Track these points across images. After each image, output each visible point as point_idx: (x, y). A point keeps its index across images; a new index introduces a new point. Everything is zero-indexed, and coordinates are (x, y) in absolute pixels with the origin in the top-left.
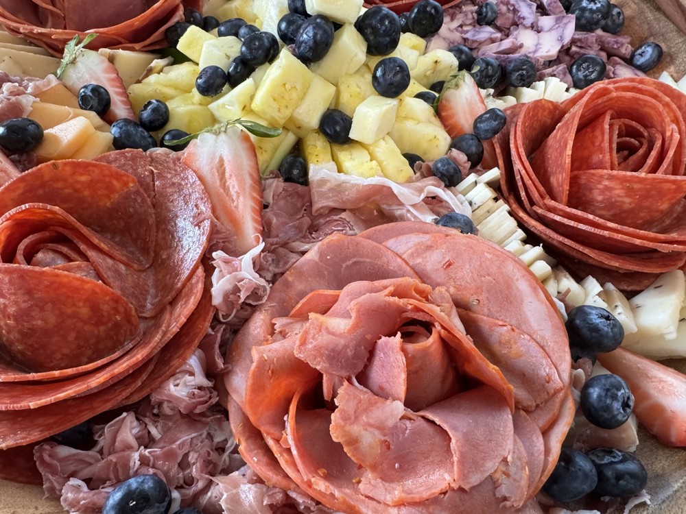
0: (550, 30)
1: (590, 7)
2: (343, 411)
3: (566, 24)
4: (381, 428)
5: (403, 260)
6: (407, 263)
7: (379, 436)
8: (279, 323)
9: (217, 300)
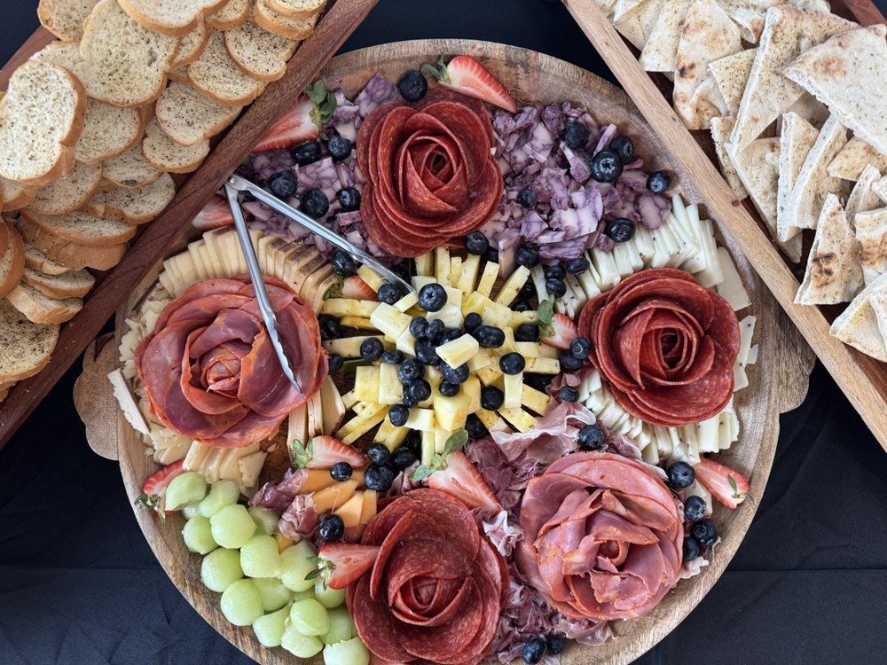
0: (584, 206)
1: (607, 172)
2: (598, 590)
3: (594, 198)
4: (616, 588)
5: (577, 478)
6: (580, 479)
7: (616, 591)
8: (537, 544)
9: (503, 553)
